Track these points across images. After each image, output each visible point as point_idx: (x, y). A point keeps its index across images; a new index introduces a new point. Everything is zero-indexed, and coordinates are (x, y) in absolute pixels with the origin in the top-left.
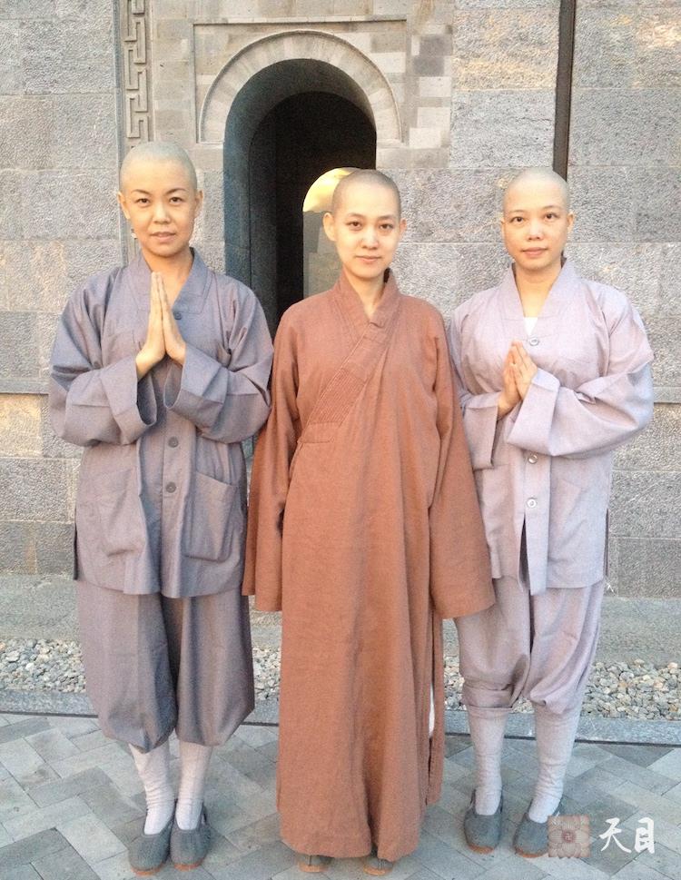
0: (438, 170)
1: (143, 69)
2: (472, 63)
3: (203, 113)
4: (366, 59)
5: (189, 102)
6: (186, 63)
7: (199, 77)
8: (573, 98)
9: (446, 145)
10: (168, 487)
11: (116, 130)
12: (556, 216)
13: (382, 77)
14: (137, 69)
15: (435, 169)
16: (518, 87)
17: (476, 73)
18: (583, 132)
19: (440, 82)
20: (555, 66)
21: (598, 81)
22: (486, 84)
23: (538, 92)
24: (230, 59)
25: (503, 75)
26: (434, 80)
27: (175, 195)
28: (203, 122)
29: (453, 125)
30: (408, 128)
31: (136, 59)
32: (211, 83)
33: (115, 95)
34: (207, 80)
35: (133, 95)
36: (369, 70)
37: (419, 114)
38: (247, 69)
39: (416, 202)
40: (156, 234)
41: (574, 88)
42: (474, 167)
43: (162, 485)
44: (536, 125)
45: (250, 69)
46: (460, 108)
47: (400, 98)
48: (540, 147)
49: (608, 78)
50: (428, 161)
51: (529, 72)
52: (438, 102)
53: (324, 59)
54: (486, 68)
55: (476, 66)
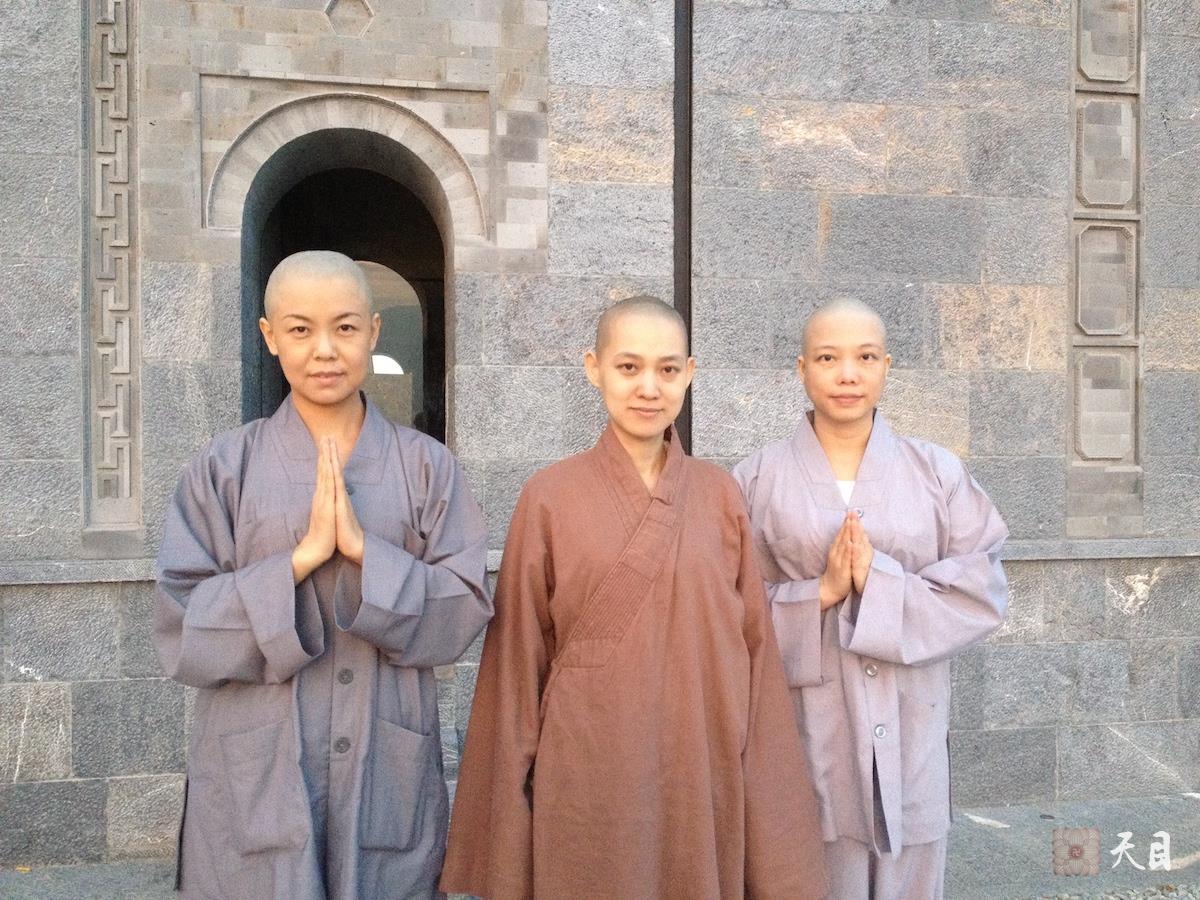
0: (535, 276)
1: (123, 126)
2: (571, 149)
3: (210, 188)
4: (437, 134)
5: (192, 173)
6: (189, 123)
7: (207, 143)
8: (694, 197)
9: (543, 245)
10: (337, 745)
11: (80, 205)
12: (874, 357)
13: (460, 158)
14: (115, 126)
15: (530, 276)
16: (630, 181)
17: (577, 161)
18: (707, 237)
19: (534, 169)
20: (671, 158)
21: (721, 179)
22: (590, 174)
23: (653, 188)
24: (252, 122)
25: (611, 165)
26: (525, 166)
27: (345, 322)
28: (211, 202)
29: (551, 223)
30: (495, 223)
31: (112, 113)
32: (225, 152)
33: (80, 159)
34: (219, 147)
35: (108, 160)
36: (440, 148)
37: (507, 206)
38: (276, 138)
39: (508, 314)
40: (317, 375)
41: (694, 186)
42: (580, 273)
43: (329, 742)
44: (651, 226)
45: (280, 136)
46: (559, 202)
47: (483, 187)
48: (660, 253)
49: (733, 176)
50: (522, 264)
51: (641, 164)
52: (531, 194)
53: (382, 131)
54: (589, 156)
55: (576, 154)
